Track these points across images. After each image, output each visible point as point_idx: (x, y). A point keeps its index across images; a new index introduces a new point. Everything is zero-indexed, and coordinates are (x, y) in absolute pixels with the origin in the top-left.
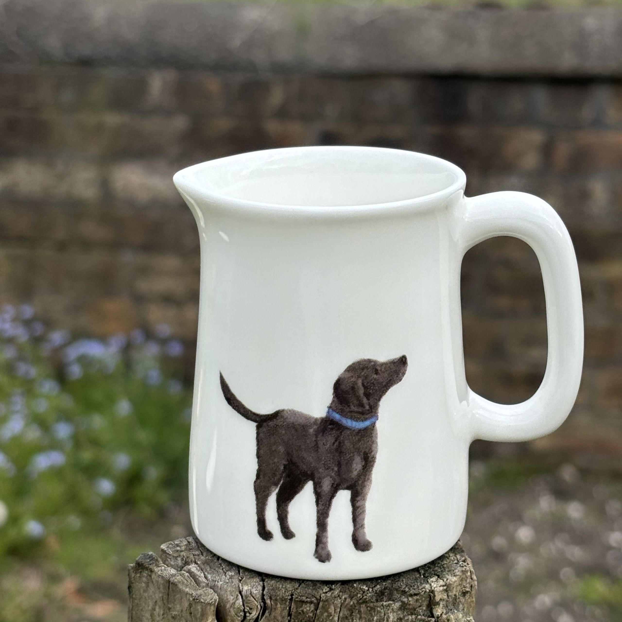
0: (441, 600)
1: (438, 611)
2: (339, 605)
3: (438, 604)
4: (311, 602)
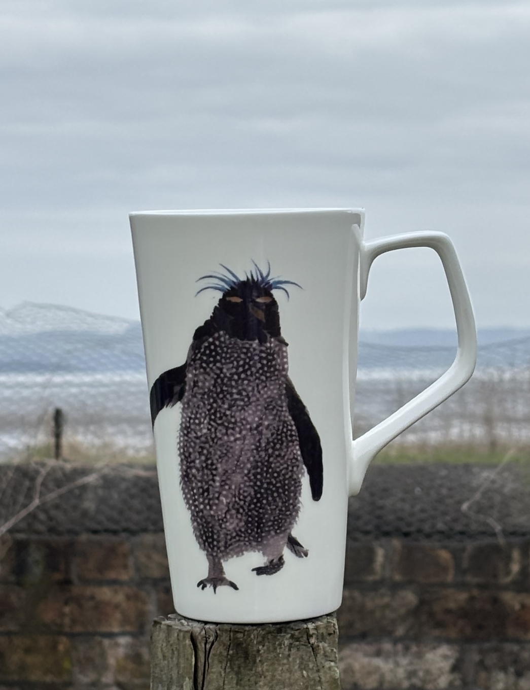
0: (313, 634)
1: (313, 641)
2: (256, 634)
3: (311, 636)
4: (241, 632)
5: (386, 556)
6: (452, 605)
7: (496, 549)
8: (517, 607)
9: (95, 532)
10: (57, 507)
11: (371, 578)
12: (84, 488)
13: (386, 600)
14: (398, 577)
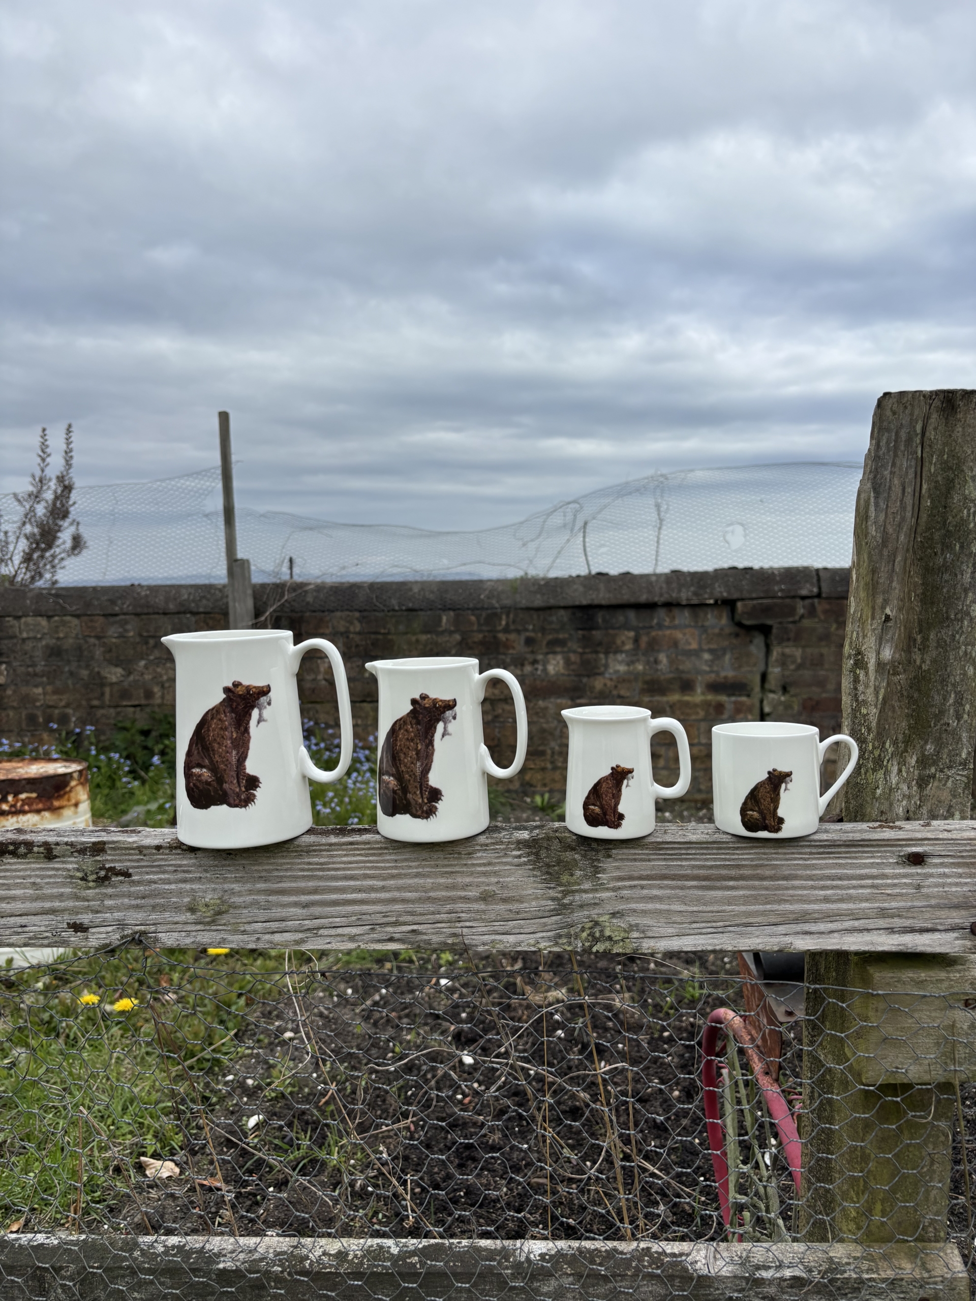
5: (447, 620)
6: (476, 640)
7: (495, 614)
8: (504, 639)
9: (314, 611)
10: (294, 601)
11: (440, 629)
12: (306, 592)
13: (447, 638)
14: (452, 628)
